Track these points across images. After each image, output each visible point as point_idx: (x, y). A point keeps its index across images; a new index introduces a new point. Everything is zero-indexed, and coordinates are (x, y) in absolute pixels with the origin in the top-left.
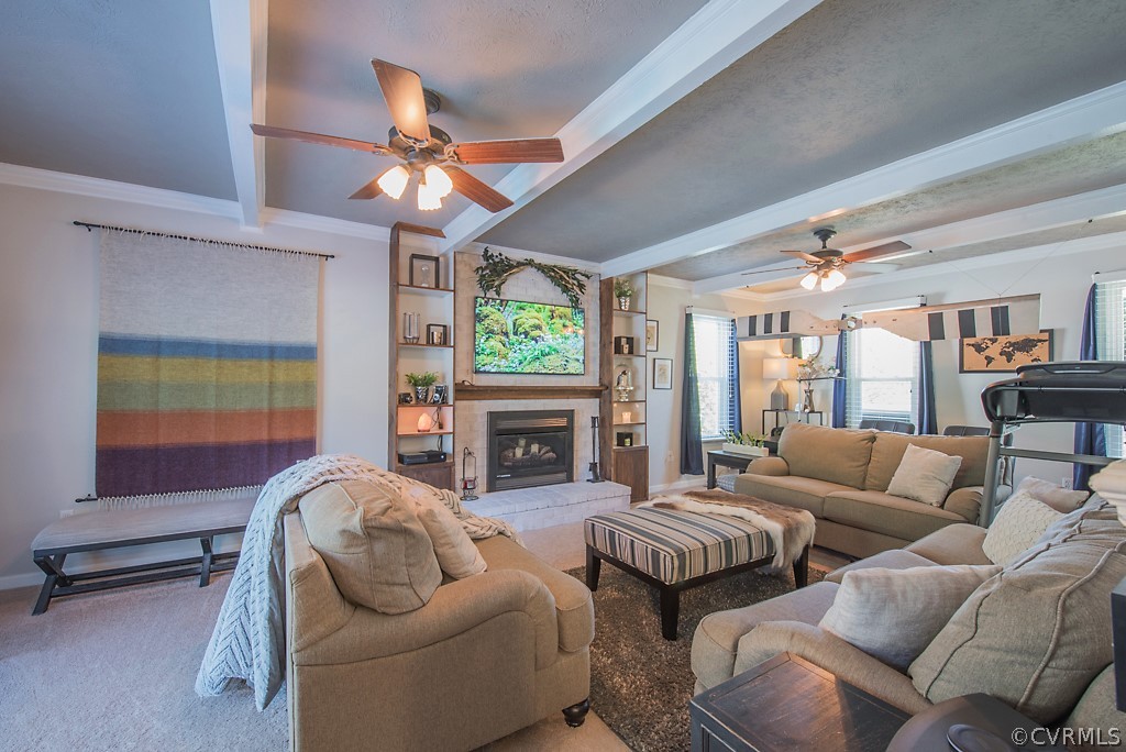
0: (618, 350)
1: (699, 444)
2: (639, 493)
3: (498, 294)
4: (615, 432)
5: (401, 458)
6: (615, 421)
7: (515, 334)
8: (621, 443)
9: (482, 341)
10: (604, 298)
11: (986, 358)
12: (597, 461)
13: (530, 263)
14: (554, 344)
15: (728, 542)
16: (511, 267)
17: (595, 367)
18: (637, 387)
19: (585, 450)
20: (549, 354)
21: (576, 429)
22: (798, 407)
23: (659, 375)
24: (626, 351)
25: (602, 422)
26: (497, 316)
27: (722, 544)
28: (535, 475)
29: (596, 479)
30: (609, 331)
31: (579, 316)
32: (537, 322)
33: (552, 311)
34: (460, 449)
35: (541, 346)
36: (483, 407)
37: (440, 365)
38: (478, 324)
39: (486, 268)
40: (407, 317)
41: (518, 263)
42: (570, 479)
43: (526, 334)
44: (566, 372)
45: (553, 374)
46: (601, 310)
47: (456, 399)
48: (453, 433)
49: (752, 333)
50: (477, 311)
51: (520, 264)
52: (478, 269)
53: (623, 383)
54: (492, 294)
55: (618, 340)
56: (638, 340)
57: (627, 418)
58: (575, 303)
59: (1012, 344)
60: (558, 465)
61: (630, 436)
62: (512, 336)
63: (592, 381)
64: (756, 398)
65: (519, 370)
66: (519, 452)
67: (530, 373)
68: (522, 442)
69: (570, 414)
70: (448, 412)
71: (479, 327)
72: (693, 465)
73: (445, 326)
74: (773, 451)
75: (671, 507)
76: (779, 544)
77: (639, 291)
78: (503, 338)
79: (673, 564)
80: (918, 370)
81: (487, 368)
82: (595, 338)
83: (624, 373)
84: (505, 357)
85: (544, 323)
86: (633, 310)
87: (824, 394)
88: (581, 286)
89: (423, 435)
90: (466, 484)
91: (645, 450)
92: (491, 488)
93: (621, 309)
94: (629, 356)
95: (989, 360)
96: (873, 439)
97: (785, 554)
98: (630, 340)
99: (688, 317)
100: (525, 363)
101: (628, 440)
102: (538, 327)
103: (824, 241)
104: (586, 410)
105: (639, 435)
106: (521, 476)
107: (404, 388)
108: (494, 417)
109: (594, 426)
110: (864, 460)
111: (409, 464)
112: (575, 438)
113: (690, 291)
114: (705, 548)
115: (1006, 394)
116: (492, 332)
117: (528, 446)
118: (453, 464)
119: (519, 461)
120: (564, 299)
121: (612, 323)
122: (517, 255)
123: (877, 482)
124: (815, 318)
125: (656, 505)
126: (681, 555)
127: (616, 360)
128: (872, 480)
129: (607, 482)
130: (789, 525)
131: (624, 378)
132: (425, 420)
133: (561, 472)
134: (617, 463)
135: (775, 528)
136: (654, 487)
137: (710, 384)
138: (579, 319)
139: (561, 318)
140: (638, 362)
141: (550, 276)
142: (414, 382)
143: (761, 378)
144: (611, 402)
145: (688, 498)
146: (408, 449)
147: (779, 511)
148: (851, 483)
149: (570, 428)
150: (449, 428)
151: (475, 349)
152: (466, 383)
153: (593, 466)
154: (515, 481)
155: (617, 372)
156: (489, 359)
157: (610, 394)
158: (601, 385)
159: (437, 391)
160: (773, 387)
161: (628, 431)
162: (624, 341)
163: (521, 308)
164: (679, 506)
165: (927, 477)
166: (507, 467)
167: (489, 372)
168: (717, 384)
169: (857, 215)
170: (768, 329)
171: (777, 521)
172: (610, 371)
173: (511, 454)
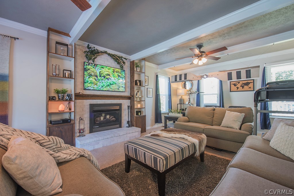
0: (136, 84)
1: (160, 114)
2: (143, 130)
3: (93, 62)
4: (135, 110)
5: (51, 122)
6: (135, 107)
7: (100, 76)
8: (137, 114)
9: (87, 78)
10: (132, 67)
11: (237, 87)
12: (130, 120)
13: (106, 52)
14: (115, 81)
15: (182, 150)
16: (98, 53)
17: (128, 90)
18: (142, 97)
19: (125, 117)
20: (113, 84)
21: (122, 110)
22: (187, 103)
23: (149, 93)
24: (139, 85)
25: (131, 107)
26: (93, 69)
27: (180, 151)
28: (108, 126)
29: (129, 126)
30: (133, 78)
31: (123, 72)
32: (108, 73)
33: (114, 70)
34: (78, 117)
35: (109, 81)
36: (88, 102)
37: (69, 86)
38: (85, 72)
39: (89, 52)
40: (54, 67)
41: (101, 52)
42: (120, 127)
43: (104, 77)
44: (119, 91)
45: (114, 91)
46: (130, 71)
47: (75, 99)
48: (74, 112)
49: (176, 80)
50: (85, 67)
51: (102, 52)
52: (85, 52)
53: (138, 95)
54: (91, 61)
55: (136, 81)
56: (143, 81)
57: (139, 106)
58: (122, 68)
59: (243, 84)
60: (117, 122)
61: (140, 112)
62: (99, 77)
63: (127, 94)
64: (175, 100)
65: (102, 89)
66: (102, 118)
67: (106, 91)
68: (103, 115)
69: (120, 105)
70: (72, 103)
71: (86, 73)
72: (159, 120)
73: (71, 71)
74: (184, 115)
75: (157, 135)
76: (197, 147)
77: (143, 66)
78: (95, 78)
79: (163, 163)
80: (219, 91)
81: (89, 88)
82: (129, 80)
83: (138, 92)
84: (96, 84)
85: (111, 74)
86: (141, 71)
87: (194, 99)
88: (124, 63)
89: (61, 113)
90: (80, 131)
91: (145, 116)
92: (91, 131)
93: (137, 71)
94: (140, 86)
95: (238, 88)
96: (214, 110)
97: (199, 150)
98: (140, 81)
99: (157, 76)
100: (104, 87)
101: (139, 113)
102: (109, 75)
103: (200, 49)
104: (126, 103)
105: (143, 112)
106: (103, 127)
107: (53, 94)
108: (92, 106)
109: (128, 109)
110: (212, 116)
111: (54, 124)
112: (122, 112)
113: (157, 68)
114: (175, 154)
115: (262, 92)
116: (91, 75)
117: (105, 116)
118: (74, 123)
119: (101, 121)
120: (118, 66)
121: (134, 75)
122: (101, 49)
123: (217, 123)
124: (194, 75)
125: (152, 135)
126: (166, 159)
127: (136, 88)
128: (215, 122)
129: (133, 127)
130: (200, 140)
131: (138, 93)
132: (62, 107)
133: (117, 124)
134: (136, 120)
135: (196, 141)
136: (148, 128)
137: (163, 96)
138: (123, 73)
139: (117, 72)
140: (142, 88)
141: (113, 58)
142: (58, 92)
143: (176, 95)
144: (134, 101)
145: (163, 132)
146: (54, 118)
147: (195, 135)
148: (209, 124)
149: (120, 110)
150: (73, 110)
151: (84, 81)
152: (80, 93)
153: (128, 122)
154: (100, 129)
155: (136, 92)
156: (90, 85)
157: (134, 98)
158: (131, 95)
159: (68, 96)
160: (180, 97)
161: (139, 110)
162: (138, 81)
163: (102, 68)
164: (160, 135)
165: (235, 120)
166: (97, 124)
167: (90, 90)
168: (165, 96)
169: (211, 39)
170: (180, 79)
171: (196, 139)
172: (134, 91)
173: (99, 119)
